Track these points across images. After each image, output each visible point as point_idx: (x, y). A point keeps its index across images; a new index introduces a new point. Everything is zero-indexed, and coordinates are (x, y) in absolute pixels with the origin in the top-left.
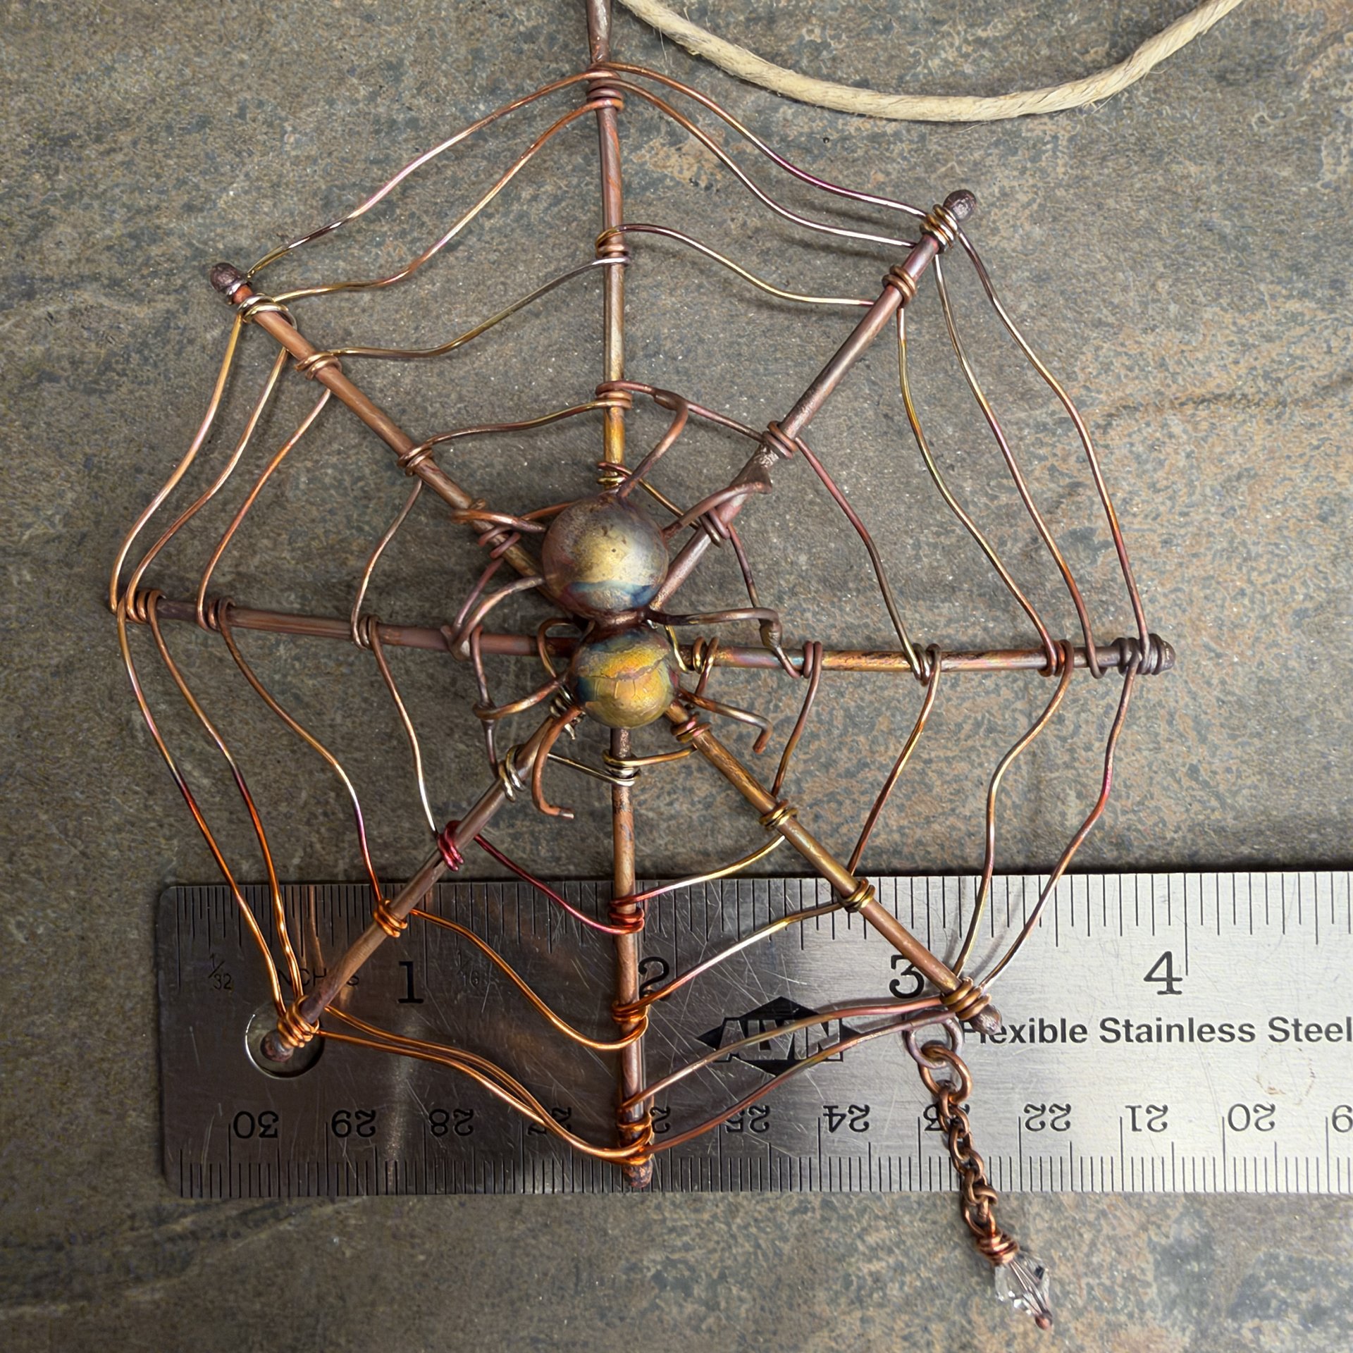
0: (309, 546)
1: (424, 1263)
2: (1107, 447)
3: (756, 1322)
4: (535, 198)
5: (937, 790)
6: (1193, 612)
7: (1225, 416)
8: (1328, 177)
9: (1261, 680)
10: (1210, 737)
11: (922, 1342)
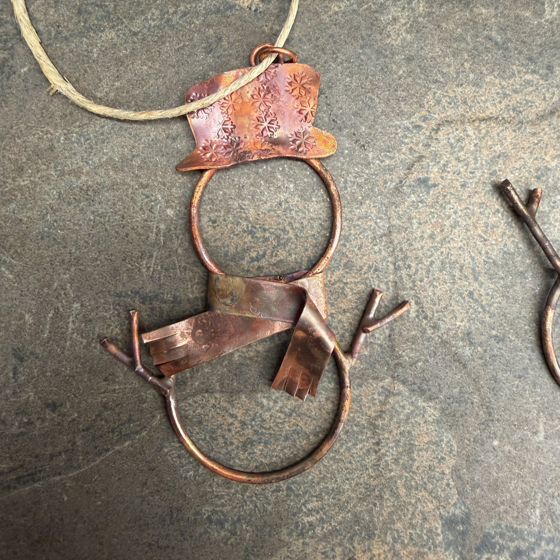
0: (63, 169)
1: (100, 506)
2: (437, 139)
3: (253, 542)
4: (175, 12)
5: (349, 297)
6: (474, 219)
7: (493, 127)
8: (548, 17)
9: (505, 252)
10: (480, 278)
11: (331, 556)
